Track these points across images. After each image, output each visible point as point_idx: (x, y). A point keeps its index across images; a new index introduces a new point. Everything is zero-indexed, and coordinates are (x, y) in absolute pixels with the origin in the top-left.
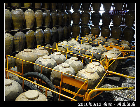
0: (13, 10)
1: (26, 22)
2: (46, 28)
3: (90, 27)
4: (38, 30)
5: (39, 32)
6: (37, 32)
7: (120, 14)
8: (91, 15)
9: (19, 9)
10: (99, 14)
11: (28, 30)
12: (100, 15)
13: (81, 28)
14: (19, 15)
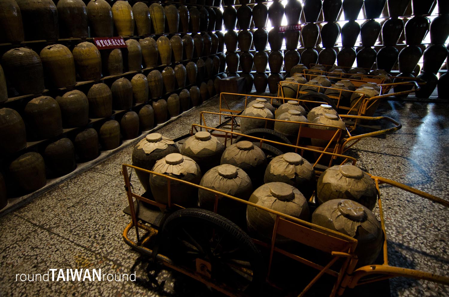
0: (141, 40)
1: (161, 56)
2: (188, 62)
3: (252, 55)
4: (178, 66)
5: (179, 69)
6: (176, 69)
7: (296, 30)
8: (252, 36)
9: (149, 38)
10: (264, 33)
11: (164, 67)
12: (266, 34)
13: (239, 56)
14: (149, 46)
